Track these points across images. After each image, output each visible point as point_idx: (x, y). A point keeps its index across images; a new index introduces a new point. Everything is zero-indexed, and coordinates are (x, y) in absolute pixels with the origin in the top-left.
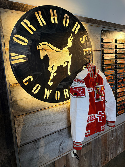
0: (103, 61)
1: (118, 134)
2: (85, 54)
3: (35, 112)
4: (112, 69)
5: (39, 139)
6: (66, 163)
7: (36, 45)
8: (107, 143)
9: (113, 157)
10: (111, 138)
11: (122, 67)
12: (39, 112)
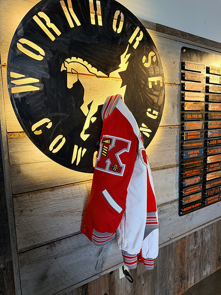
0: (183, 104)
1: (206, 239)
2: (150, 86)
3: (53, 188)
4: (199, 120)
5: (59, 240)
6: (108, 288)
7: (61, 62)
8: (186, 256)
9: (195, 282)
10: (192, 247)
11: (217, 118)
12: (61, 190)
